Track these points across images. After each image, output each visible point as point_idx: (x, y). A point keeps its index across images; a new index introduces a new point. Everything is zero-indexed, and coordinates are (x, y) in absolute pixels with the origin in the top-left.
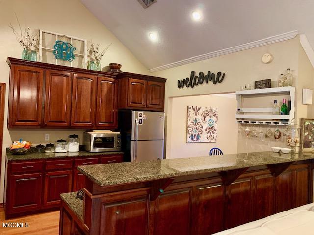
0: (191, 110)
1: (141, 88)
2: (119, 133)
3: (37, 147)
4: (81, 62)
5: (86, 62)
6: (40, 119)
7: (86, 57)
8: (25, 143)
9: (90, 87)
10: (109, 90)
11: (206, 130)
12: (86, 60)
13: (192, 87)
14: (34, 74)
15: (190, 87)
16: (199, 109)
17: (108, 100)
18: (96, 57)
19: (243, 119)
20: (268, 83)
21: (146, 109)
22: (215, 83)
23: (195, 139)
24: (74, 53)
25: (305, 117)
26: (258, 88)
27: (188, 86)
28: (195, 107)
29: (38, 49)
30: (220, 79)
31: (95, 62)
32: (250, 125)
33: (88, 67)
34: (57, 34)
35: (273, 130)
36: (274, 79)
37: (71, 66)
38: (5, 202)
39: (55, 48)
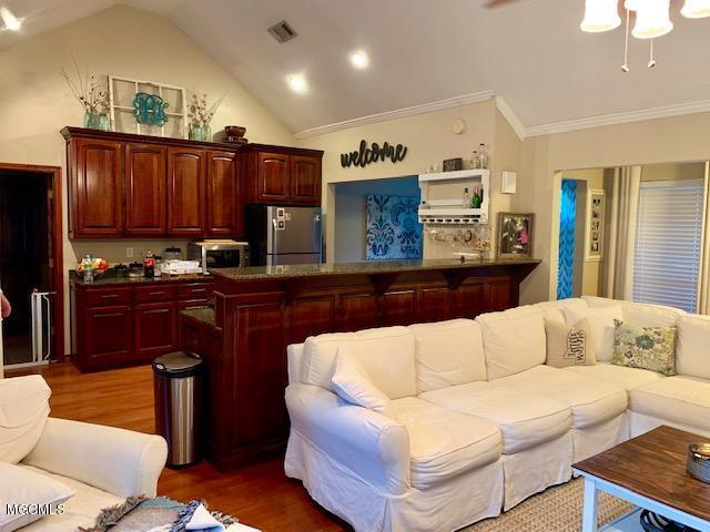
1: (281, 169)
2: (246, 244)
3: (117, 267)
4: (177, 127)
5: (186, 125)
6: (119, 224)
7: (186, 118)
8: (98, 261)
9: (195, 169)
10: (228, 173)
12: (186, 121)
13: (363, 166)
14: (107, 151)
15: (360, 167)
17: (227, 189)
18: (202, 117)
19: (428, 216)
20: (458, 164)
21: (289, 203)
22: (394, 161)
24: (166, 112)
25: (507, 210)
26: (444, 170)
27: (356, 165)
29: (109, 109)
31: (202, 124)
32: (437, 225)
33: (190, 135)
34: (137, 81)
35: (464, 230)
36: (466, 157)
37: (163, 136)
38: (74, 352)
39: (135, 105)
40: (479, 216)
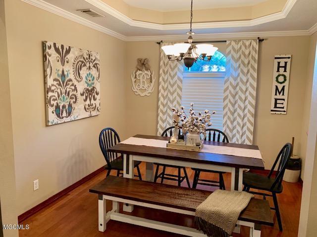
0: (52, 51)
11: (82, 95)
16: (68, 51)
23: (64, 114)
28: (59, 46)
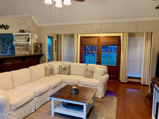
19: (16, 44)
20: (23, 31)
22: (5, 29)
26: (20, 33)
30: (7, 28)
32: (18, 46)
36: (25, 30)
40: (29, 44)
